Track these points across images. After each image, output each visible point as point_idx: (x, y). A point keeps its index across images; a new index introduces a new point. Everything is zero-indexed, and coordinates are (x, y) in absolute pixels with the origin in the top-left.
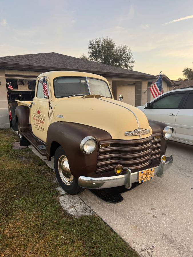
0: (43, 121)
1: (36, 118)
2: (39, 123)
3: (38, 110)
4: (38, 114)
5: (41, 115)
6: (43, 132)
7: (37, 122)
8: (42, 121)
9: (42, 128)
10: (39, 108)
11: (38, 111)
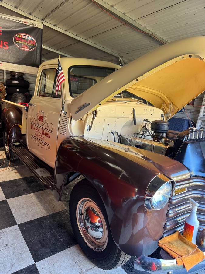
0: (48, 133)
1: (35, 127)
2: (41, 135)
3: (41, 114)
4: (40, 120)
5: (46, 123)
6: (48, 149)
7: (37, 133)
8: (46, 132)
9: (45, 144)
10: (42, 111)
11: (40, 117)
